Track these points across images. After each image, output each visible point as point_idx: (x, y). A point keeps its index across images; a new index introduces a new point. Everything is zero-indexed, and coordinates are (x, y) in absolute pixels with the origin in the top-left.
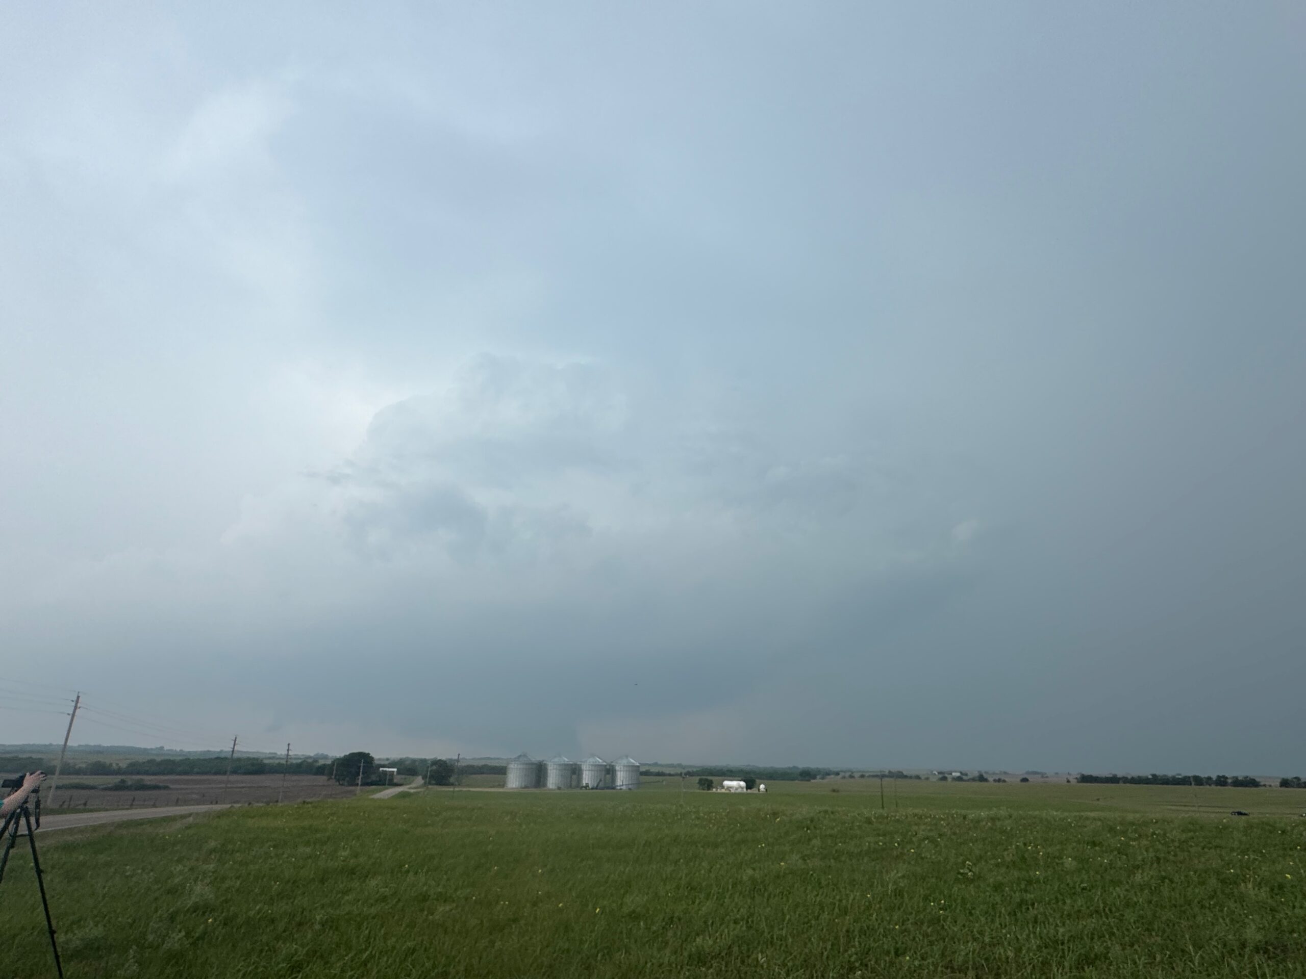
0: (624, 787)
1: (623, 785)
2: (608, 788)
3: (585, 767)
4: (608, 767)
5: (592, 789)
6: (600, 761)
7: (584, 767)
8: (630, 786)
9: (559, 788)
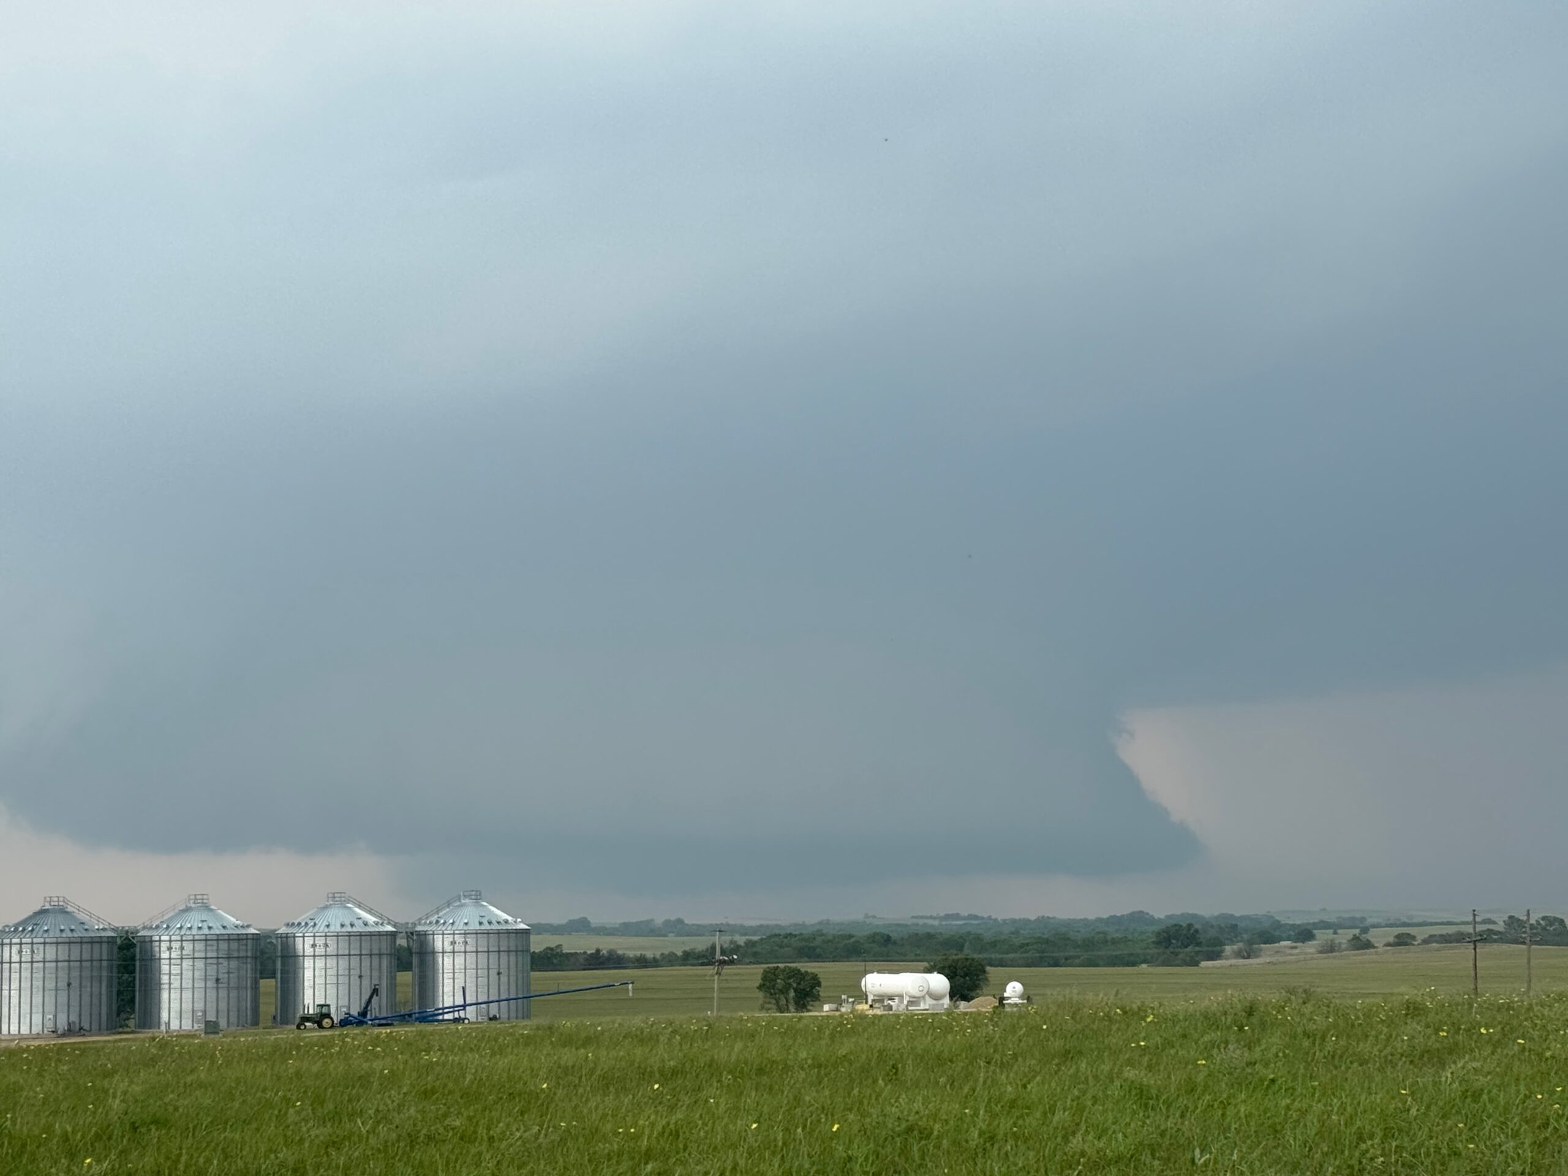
0: (470, 1013)
1: (464, 1006)
2: (405, 1018)
3: (309, 941)
4: (402, 942)
5: (344, 1023)
6: (371, 919)
7: (304, 945)
8: (494, 1009)
9: (211, 1028)
